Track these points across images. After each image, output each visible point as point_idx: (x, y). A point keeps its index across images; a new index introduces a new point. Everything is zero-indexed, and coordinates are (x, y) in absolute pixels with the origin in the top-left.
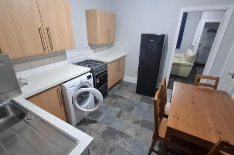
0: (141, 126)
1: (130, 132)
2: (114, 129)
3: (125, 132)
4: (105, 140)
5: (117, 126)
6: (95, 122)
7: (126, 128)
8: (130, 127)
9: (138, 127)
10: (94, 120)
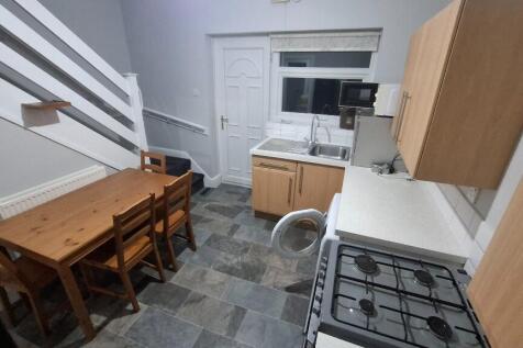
0: (190, 291)
1: (215, 277)
2: (246, 278)
3: (225, 275)
4: (258, 260)
5: (243, 287)
6: (289, 289)
7: (223, 283)
8: (213, 287)
9: (198, 290)
10: (295, 294)
